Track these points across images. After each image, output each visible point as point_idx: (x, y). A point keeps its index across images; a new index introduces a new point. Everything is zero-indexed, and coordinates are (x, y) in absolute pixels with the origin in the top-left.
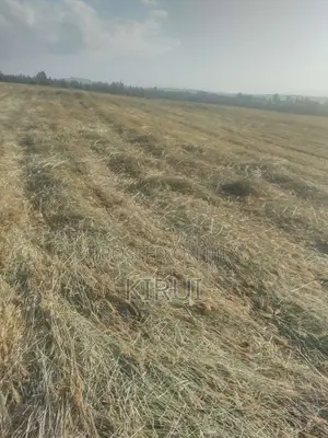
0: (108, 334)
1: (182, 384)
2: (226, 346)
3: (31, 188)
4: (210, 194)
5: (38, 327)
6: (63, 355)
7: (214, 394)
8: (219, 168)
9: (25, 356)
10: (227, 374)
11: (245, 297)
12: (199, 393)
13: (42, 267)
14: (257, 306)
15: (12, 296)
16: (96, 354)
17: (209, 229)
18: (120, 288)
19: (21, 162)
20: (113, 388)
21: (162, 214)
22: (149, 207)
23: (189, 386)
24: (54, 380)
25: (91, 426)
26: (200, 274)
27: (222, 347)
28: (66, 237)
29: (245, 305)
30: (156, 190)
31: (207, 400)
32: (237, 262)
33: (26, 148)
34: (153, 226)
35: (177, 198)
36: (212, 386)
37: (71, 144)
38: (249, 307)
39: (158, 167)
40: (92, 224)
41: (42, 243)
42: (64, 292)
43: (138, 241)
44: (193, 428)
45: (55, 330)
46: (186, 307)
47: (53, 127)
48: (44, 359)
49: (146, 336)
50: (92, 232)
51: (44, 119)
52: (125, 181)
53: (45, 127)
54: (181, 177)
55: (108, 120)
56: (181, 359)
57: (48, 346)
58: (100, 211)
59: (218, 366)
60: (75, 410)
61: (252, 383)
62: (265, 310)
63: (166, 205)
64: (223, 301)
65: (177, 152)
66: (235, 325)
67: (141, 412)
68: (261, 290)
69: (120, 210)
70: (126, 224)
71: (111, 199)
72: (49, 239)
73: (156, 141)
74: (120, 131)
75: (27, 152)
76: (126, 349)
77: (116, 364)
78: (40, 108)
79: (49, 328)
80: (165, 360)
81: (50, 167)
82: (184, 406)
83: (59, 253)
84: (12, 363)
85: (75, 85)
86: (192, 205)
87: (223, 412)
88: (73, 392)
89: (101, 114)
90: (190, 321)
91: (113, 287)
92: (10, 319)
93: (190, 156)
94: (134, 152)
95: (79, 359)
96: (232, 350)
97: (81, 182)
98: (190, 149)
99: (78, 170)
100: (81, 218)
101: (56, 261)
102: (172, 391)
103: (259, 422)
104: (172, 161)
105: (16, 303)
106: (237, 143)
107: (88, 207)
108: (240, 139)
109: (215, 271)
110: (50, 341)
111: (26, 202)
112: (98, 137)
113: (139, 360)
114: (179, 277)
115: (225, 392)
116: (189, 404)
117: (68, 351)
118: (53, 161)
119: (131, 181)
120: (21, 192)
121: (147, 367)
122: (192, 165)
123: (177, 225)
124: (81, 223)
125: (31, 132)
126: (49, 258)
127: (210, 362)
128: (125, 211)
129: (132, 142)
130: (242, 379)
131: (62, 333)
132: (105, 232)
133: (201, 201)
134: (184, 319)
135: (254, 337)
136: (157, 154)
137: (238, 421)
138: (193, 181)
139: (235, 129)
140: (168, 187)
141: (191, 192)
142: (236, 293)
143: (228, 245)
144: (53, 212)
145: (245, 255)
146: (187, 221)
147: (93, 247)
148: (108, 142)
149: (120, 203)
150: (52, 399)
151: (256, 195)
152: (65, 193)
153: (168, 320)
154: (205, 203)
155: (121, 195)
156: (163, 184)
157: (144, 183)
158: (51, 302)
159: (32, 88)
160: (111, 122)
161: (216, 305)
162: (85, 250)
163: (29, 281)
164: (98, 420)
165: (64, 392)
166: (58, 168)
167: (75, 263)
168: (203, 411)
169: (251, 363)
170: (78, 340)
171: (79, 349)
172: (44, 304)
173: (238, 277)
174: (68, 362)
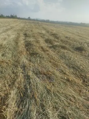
0: (44, 83)
1: (63, 98)
2: (75, 90)
3: (26, 46)
4: (72, 50)
5: (27, 79)
6: (33, 86)
7: (71, 103)
8: (75, 43)
9: (24, 86)
10: (74, 98)
11: (81, 78)
12: (67, 101)
13: (28, 65)
14: (84, 81)
15: (21, 71)
16: (41, 88)
17: (71, 59)
18: (47, 72)
19: (24, 39)
20: (45, 97)
21: (58, 54)
22: (55, 52)
23: (64, 99)
24: (31, 92)
25: (39, 105)
26: (68, 71)
27: (74, 91)
28: (34, 58)
29: (80, 80)
30: (57, 48)
31: (69, 104)
32: (79, 69)
33: (25, 36)
34: (56, 57)
35: (62, 50)
36: (71, 100)
37: (36, 35)
38: (82, 81)
39: (58, 42)
40: (41, 56)
41: (29, 59)
42: (33, 72)
43: (52, 61)
44: (65, 110)
45: (31, 80)
46: (64, 79)
47: (32, 31)
48: (28, 87)
49: (53, 85)
50: (41, 58)
51: (29, 29)
52: (49, 45)
53: (30, 31)
54: (64, 45)
55: (45, 29)
56: (63, 92)
57: (30, 84)
58: (42, 52)
59: (72, 95)
60: (36, 100)
61: (82, 101)
62: (87, 82)
63: (59, 52)
64: (74, 79)
65: (63, 38)
66: (77, 85)
67: (52, 104)
68: (86, 77)
69: (48, 52)
70: (49, 56)
71: (45, 50)
72: (30, 58)
73: (57, 35)
74: (48, 32)
75: (25, 37)
76: (48, 87)
77: (46, 91)
78: (29, 26)
79: (30, 80)
80: (58, 92)
81: (31, 41)
82: (63, 104)
83: (32, 62)
84: (21, 87)
85: (37, 20)
86: (67, 52)
87: (73, 107)
88: (35, 96)
89: (43, 28)
90: (65, 83)
91: (45, 72)
92: (21, 77)
93: (66, 39)
94: (52, 38)
95: (37, 88)
96: (76, 92)
97: (38, 45)
98: (67, 37)
99: (37, 42)
100: (38, 54)
101: (32, 64)
102: (60, 100)
103: (83, 112)
104: (62, 41)
105: (22, 73)
106: (80, 36)
107: (39, 51)
108: (81, 35)
109: (73, 70)
110: (30, 83)
111: (25, 49)
112: (43, 34)
113: (51, 91)
114: (62, 71)
115: (74, 102)
116: (64, 104)
117: (34, 86)
118: (31, 39)
119: (51, 45)
120: (24, 46)
121: (53, 92)
122: (67, 42)
123: (62, 57)
124: (38, 55)
125: (26, 32)
126: (30, 63)
127: (70, 94)
128: (49, 53)
129: (51, 35)
130: (79, 100)
131: (33, 81)
132: (43, 58)
133: (69, 51)
134: (63, 82)
135: (83, 89)
136: (58, 38)
137: (77, 110)
138: (67, 46)
139: (80, 32)
140: (60, 47)
141: (67, 49)
142: (78, 77)
143: (76, 64)
144: (31, 52)
145: (82, 67)
146: (65, 57)
147: (41, 61)
148: (45, 35)
149: (47, 51)
150: (30, 97)
151: (85, 51)
152: (34, 47)
153: (59, 82)
154: (70, 52)
155: (48, 49)
156: (59, 47)
157: (54, 46)
158: (31, 74)
159: (27, 21)
160: (46, 30)
161: (72, 80)
162: (39, 62)
163: (25, 68)
164: (41, 104)
165: (33, 96)
166: (33, 41)
167: (36, 65)
168: (68, 106)
169: (82, 96)
170: (37, 84)
171: (37, 86)
172: (29, 74)
173: (79, 73)
174: (34, 88)
